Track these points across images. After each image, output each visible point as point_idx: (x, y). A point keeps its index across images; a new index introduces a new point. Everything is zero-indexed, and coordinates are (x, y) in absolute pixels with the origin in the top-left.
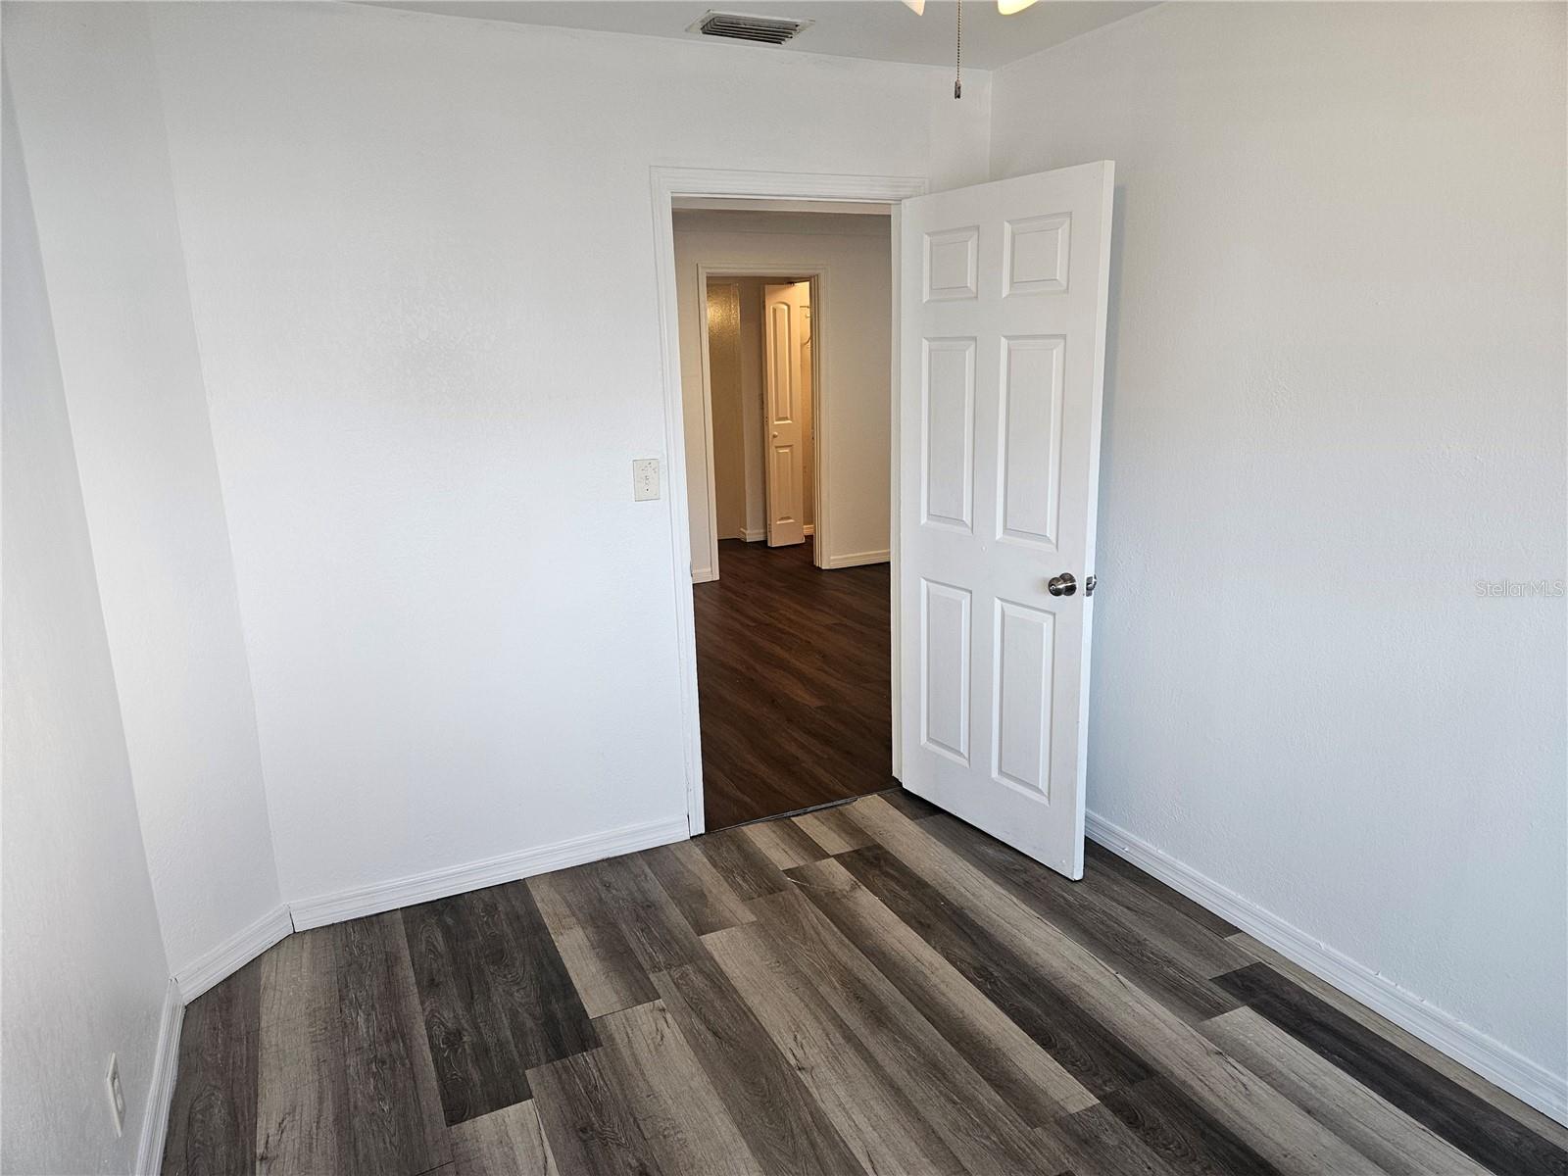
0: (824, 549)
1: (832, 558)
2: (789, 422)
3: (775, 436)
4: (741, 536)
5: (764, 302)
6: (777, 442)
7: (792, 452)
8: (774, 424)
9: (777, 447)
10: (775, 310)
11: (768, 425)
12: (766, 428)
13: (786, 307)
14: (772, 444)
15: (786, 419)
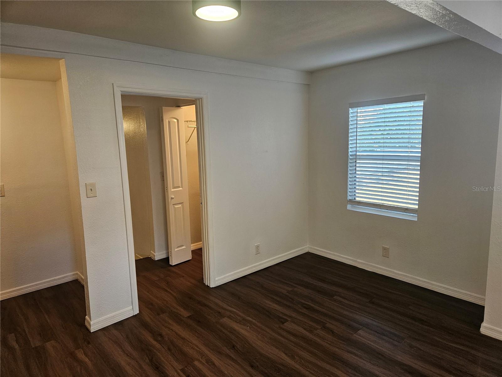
0: (211, 274)
1: (216, 279)
2: (181, 189)
3: (172, 198)
4: (151, 256)
5: (162, 117)
6: (173, 202)
7: (183, 206)
8: (171, 190)
9: (173, 205)
10: (169, 122)
11: (167, 192)
12: (166, 193)
13: (176, 121)
14: (171, 203)
15: (179, 187)
